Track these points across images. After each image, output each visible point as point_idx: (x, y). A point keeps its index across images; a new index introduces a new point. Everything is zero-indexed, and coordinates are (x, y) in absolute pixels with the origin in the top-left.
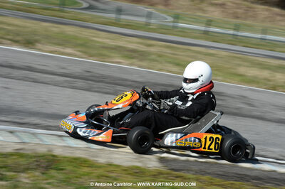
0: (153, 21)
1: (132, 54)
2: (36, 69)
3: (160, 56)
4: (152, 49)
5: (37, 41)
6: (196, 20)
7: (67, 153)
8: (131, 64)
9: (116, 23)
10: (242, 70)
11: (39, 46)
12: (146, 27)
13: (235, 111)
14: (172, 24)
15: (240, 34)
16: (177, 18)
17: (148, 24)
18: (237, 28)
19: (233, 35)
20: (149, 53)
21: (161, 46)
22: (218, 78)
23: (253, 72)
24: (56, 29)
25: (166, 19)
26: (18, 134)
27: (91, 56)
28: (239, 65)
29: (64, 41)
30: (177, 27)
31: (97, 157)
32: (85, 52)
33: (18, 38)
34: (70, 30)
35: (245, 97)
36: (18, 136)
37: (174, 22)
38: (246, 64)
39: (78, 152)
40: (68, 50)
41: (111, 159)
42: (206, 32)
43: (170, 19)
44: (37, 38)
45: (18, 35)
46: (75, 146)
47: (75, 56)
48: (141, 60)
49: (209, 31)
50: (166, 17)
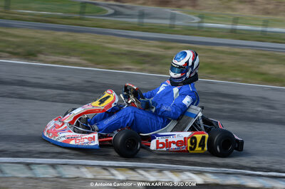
0: (177, 23)
1: (144, 59)
2: (28, 82)
4: (169, 52)
6: (224, 20)
8: (141, 70)
9: (138, 28)
10: (265, 68)
11: (42, 57)
14: (196, 25)
16: (203, 17)
17: (172, 27)
18: (266, 23)
19: (262, 31)
20: (164, 57)
22: (238, 79)
25: (194, 20)
27: (97, 64)
28: (264, 63)
29: (69, 50)
30: (202, 27)
32: (91, 61)
33: (19, 50)
34: (83, 38)
35: (265, 98)
37: (200, 22)
42: (233, 31)
43: (197, 19)
44: (41, 48)
48: (154, 65)
49: (235, 30)
50: (194, 18)
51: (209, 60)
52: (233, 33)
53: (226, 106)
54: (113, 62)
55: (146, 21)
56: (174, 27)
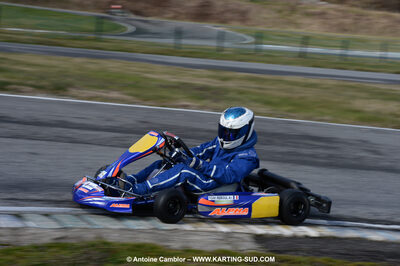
0: (226, 44)
1: (202, 93)
2: (71, 124)
3: (241, 93)
4: (230, 84)
5: (70, 85)
6: (286, 39)
7: (127, 239)
8: (201, 108)
9: (176, 51)
10: (358, 104)
11: (74, 91)
12: (218, 53)
13: (353, 162)
14: (253, 46)
15: (350, 53)
16: (259, 37)
17: (220, 49)
18: (345, 44)
19: (341, 55)
20: (226, 91)
21: (241, 79)
22: (326, 118)
23: (374, 106)
24: (93, 65)
25: (245, 40)
26: (56, 216)
27: (146, 100)
28: (354, 97)
29: (107, 82)
30: (261, 50)
31: (168, 241)
32: (136, 96)
33: (44, 83)
34: (113, 66)
35: (364, 142)
36: (56, 220)
37: (256, 43)
38: (363, 95)
39: (141, 235)
40: (115, 95)
41: (188, 242)
42: (302, 55)
43: (251, 39)
44: (69, 80)
45: (42, 78)
46: (137, 228)
47: (123, 101)
48: (216, 101)
49: (305, 53)
50: (245, 37)
51: (284, 94)
52: (303, 57)
53: (321, 151)
54: (164, 98)
55: (184, 42)
56: (222, 50)
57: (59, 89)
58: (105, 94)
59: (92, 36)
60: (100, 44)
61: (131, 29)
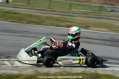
2: (90, 38)
7: (104, 73)
24: (97, 21)
29: (101, 26)
32: (110, 30)
34: (103, 21)
39: (109, 72)
40: (103, 29)
45: (82, 24)
57: (86, 27)
58: (100, 29)
59: (98, 12)
60: (100, 14)
61: (109, 10)
